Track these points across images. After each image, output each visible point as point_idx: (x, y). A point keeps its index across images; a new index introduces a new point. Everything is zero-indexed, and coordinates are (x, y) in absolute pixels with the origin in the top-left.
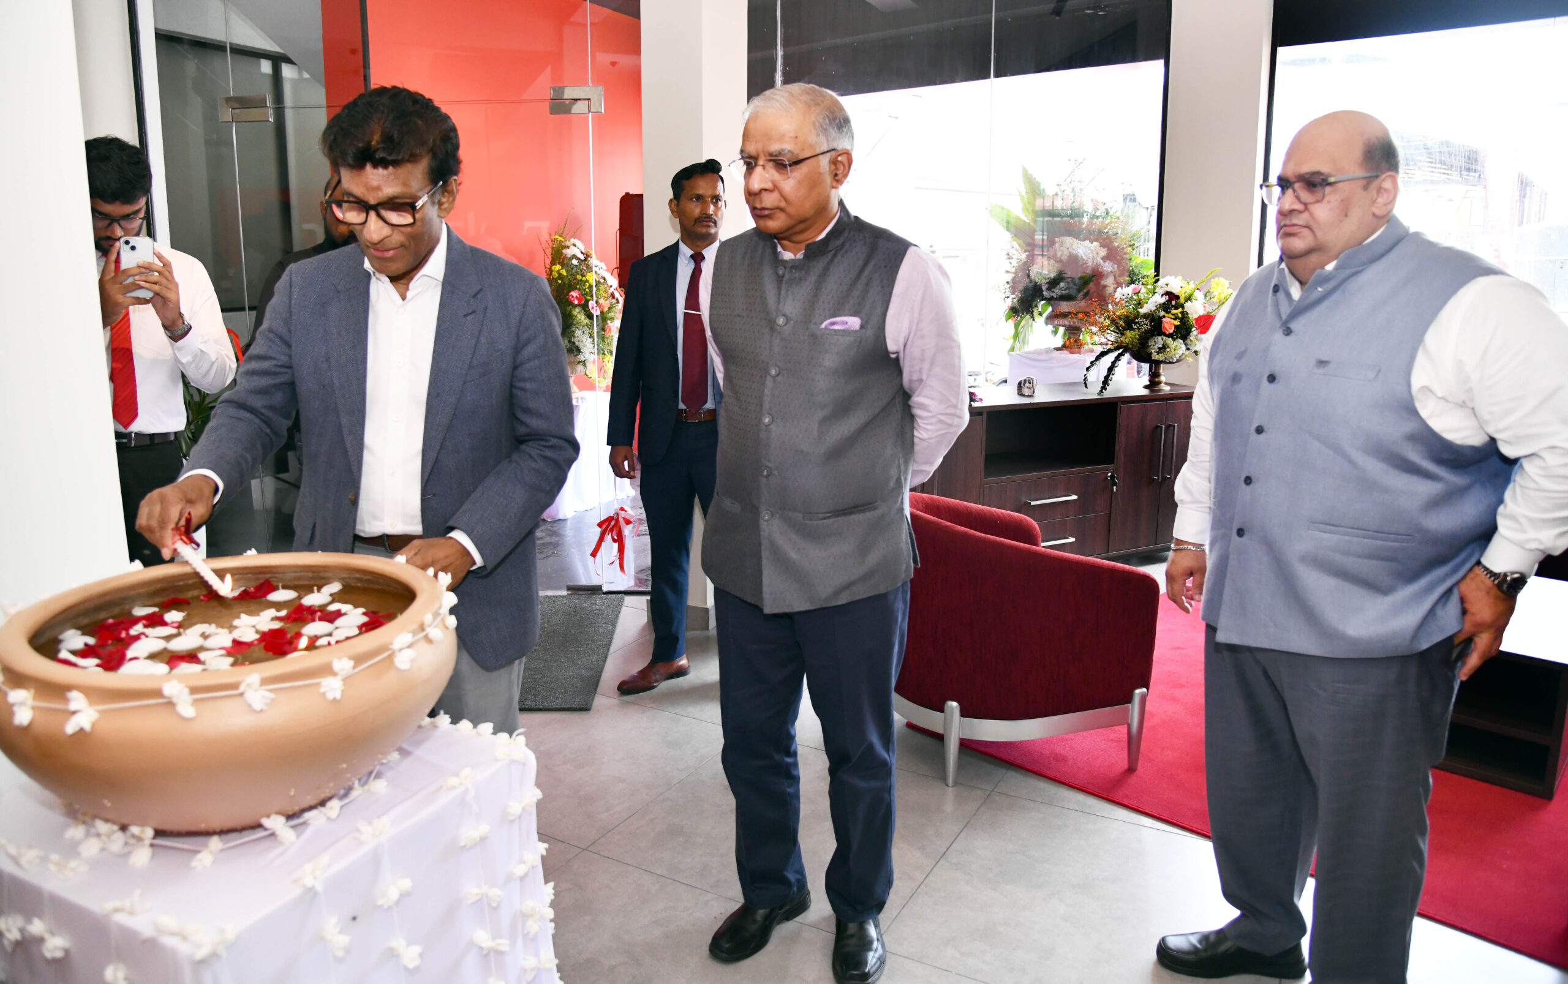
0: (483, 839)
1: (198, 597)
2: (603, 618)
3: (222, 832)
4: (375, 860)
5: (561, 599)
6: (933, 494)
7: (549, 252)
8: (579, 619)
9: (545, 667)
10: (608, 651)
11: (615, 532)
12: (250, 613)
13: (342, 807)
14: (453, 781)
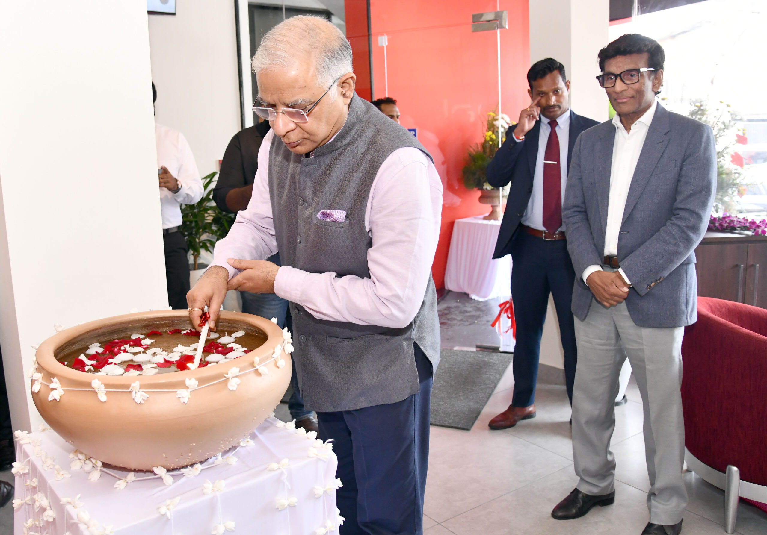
0: (292, 507)
1: (167, 332)
2: (495, 369)
3: (135, 471)
4: (212, 506)
5: (470, 353)
6: (752, 305)
7: (486, 124)
8: (479, 367)
9: (448, 397)
10: (492, 392)
11: (509, 312)
12: (184, 345)
13: (202, 470)
14: (274, 465)
